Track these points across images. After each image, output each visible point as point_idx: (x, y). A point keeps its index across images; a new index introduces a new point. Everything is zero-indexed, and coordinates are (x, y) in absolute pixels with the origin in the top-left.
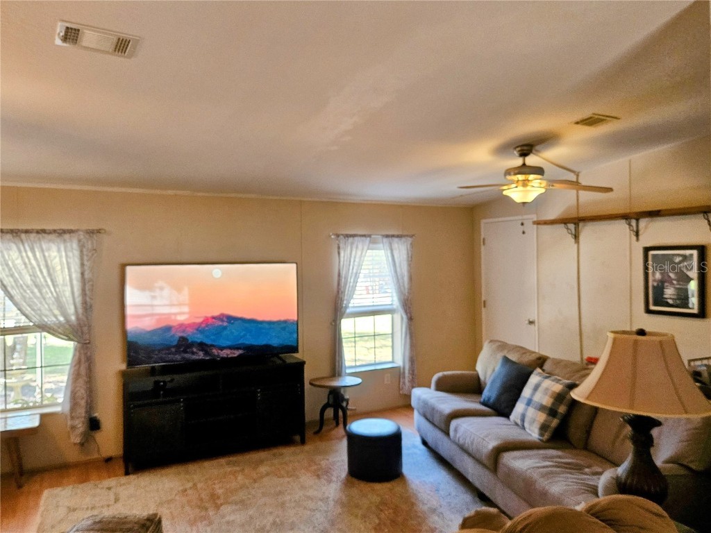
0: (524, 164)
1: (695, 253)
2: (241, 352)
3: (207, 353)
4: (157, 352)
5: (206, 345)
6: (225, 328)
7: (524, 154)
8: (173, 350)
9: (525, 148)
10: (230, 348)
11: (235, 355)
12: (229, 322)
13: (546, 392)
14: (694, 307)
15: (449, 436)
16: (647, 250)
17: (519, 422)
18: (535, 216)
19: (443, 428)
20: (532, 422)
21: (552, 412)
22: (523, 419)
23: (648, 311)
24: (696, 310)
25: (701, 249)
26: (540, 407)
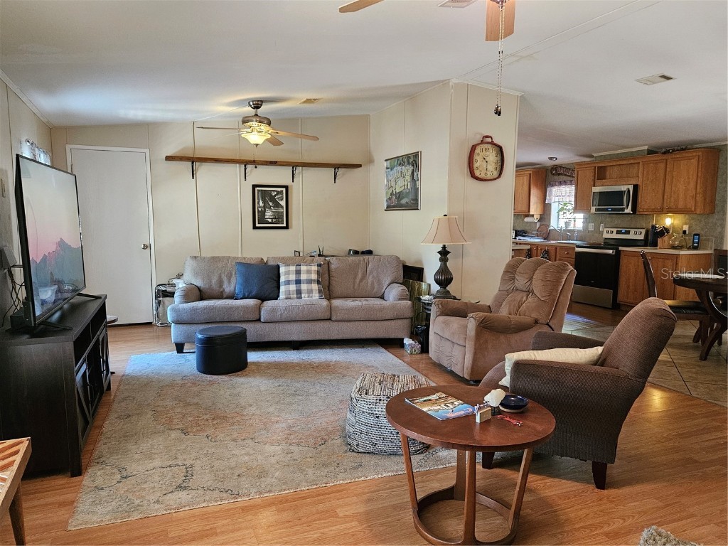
0: (257, 115)
1: (284, 189)
7: (257, 107)
9: (260, 103)
13: (309, 272)
14: (282, 222)
15: (259, 320)
16: (254, 187)
17: (295, 296)
18: (147, 151)
19: (251, 317)
20: (310, 292)
21: (318, 282)
22: (299, 292)
23: (255, 227)
24: (285, 225)
25: (286, 187)
26: (310, 282)
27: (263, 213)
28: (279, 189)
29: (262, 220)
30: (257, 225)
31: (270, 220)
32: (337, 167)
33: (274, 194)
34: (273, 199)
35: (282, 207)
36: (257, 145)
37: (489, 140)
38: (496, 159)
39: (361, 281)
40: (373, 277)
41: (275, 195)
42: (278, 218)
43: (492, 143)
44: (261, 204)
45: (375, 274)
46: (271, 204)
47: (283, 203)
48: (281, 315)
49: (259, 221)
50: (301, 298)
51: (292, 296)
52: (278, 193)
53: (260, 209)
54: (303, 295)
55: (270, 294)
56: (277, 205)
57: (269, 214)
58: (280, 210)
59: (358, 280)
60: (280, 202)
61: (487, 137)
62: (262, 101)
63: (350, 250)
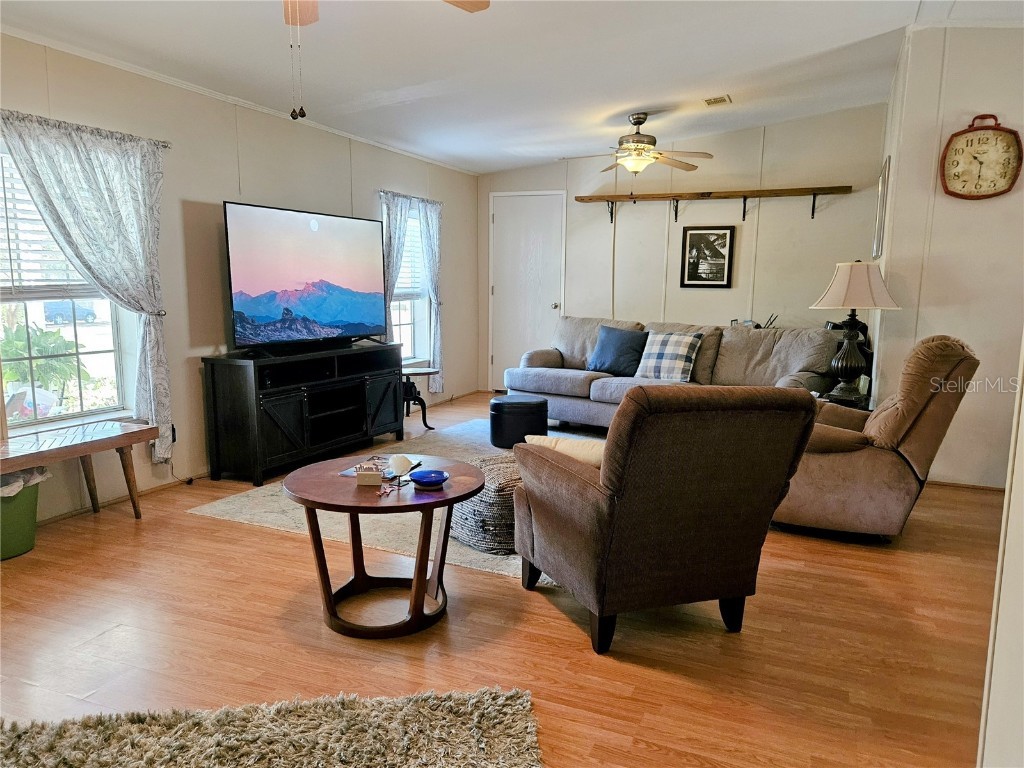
0: (638, 133)
1: (728, 232)
2: (340, 331)
3: (310, 331)
4: (262, 328)
5: (308, 320)
6: (325, 299)
7: (639, 122)
8: (279, 325)
9: (642, 116)
10: (331, 326)
11: (335, 336)
12: (328, 293)
13: (678, 344)
14: (724, 279)
15: (588, 398)
16: (686, 230)
17: (652, 374)
18: (564, 192)
19: (578, 392)
20: (671, 370)
21: (688, 359)
22: (658, 370)
23: (683, 285)
24: (725, 282)
25: (732, 229)
26: (676, 357)
27: (695, 266)
28: (721, 232)
29: (694, 275)
30: (686, 282)
31: (704, 276)
32: (815, 192)
33: (712, 238)
34: (710, 245)
35: (724, 257)
36: (636, 173)
37: (991, 122)
38: (1006, 155)
39: (759, 363)
40: (779, 359)
41: (715, 241)
42: (717, 273)
43: (997, 128)
44: (694, 252)
45: (783, 355)
46: (707, 252)
47: (725, 251)
48: (611, 394)
49: (691, 276)
50: (658, 377)
51: (648, 374)
52: (720, 237)
53: (692, 261)
54: (662, 375)
55: (625, 368)
56: (717, 255)
57: (703, 268)
58: (721, 261)
59: (753, 362)
60: (722, 251)
61: (983, 117)
62: (646, 114)
63: (828, 322)
